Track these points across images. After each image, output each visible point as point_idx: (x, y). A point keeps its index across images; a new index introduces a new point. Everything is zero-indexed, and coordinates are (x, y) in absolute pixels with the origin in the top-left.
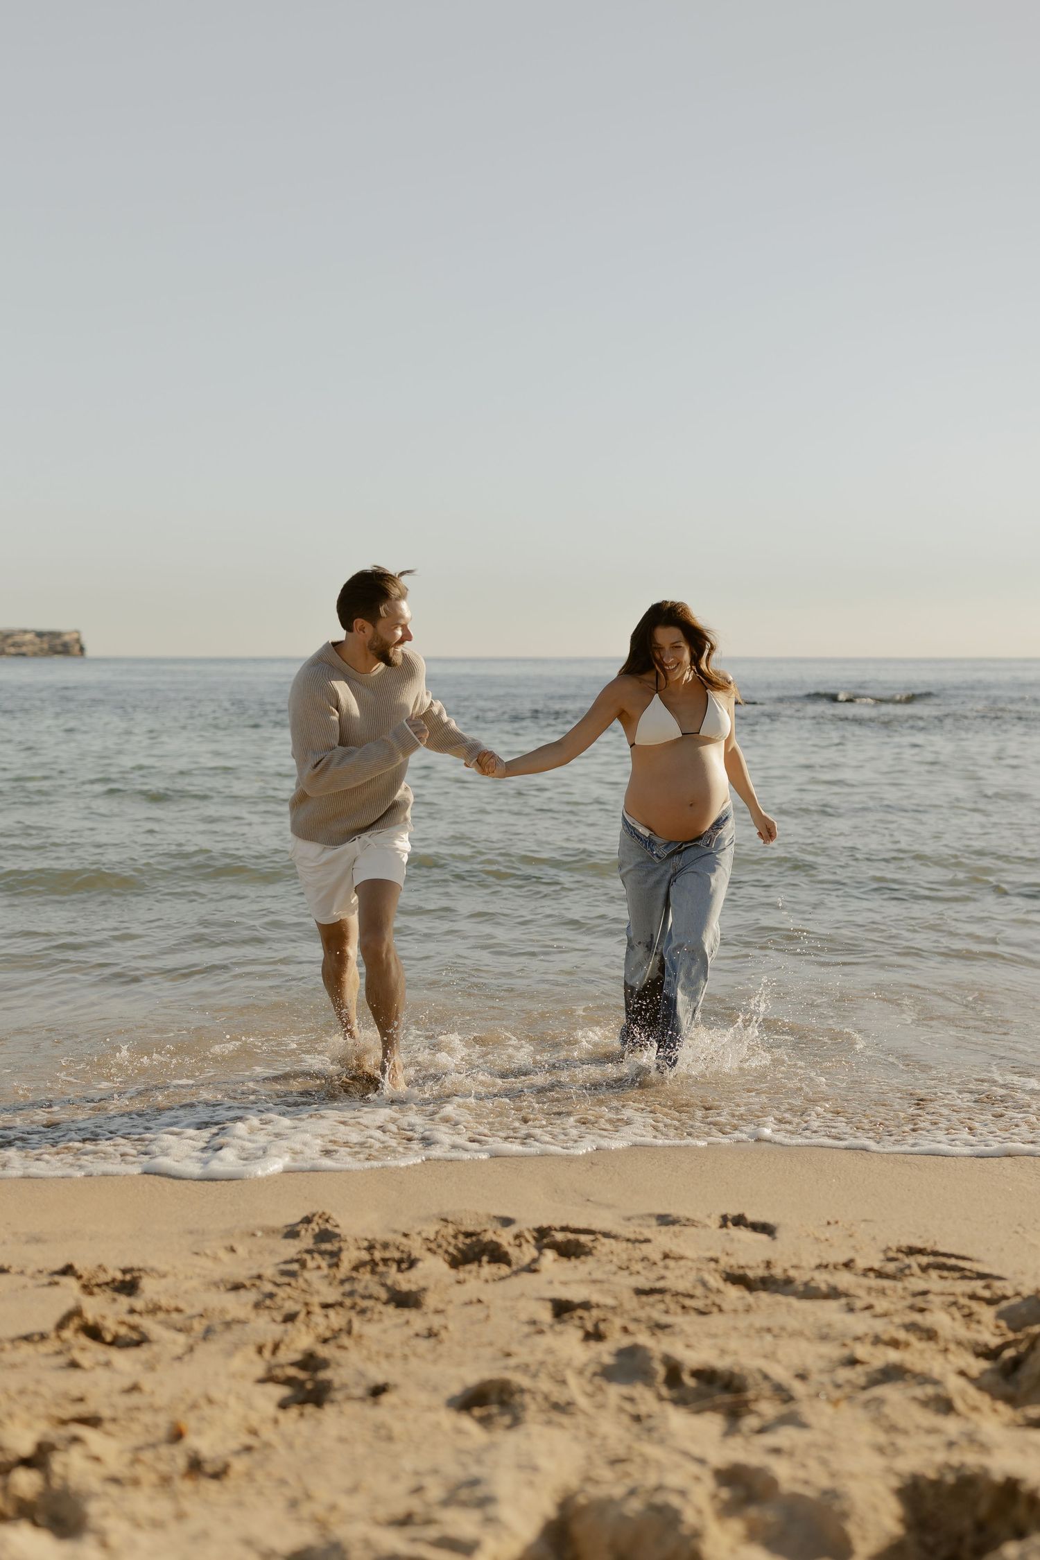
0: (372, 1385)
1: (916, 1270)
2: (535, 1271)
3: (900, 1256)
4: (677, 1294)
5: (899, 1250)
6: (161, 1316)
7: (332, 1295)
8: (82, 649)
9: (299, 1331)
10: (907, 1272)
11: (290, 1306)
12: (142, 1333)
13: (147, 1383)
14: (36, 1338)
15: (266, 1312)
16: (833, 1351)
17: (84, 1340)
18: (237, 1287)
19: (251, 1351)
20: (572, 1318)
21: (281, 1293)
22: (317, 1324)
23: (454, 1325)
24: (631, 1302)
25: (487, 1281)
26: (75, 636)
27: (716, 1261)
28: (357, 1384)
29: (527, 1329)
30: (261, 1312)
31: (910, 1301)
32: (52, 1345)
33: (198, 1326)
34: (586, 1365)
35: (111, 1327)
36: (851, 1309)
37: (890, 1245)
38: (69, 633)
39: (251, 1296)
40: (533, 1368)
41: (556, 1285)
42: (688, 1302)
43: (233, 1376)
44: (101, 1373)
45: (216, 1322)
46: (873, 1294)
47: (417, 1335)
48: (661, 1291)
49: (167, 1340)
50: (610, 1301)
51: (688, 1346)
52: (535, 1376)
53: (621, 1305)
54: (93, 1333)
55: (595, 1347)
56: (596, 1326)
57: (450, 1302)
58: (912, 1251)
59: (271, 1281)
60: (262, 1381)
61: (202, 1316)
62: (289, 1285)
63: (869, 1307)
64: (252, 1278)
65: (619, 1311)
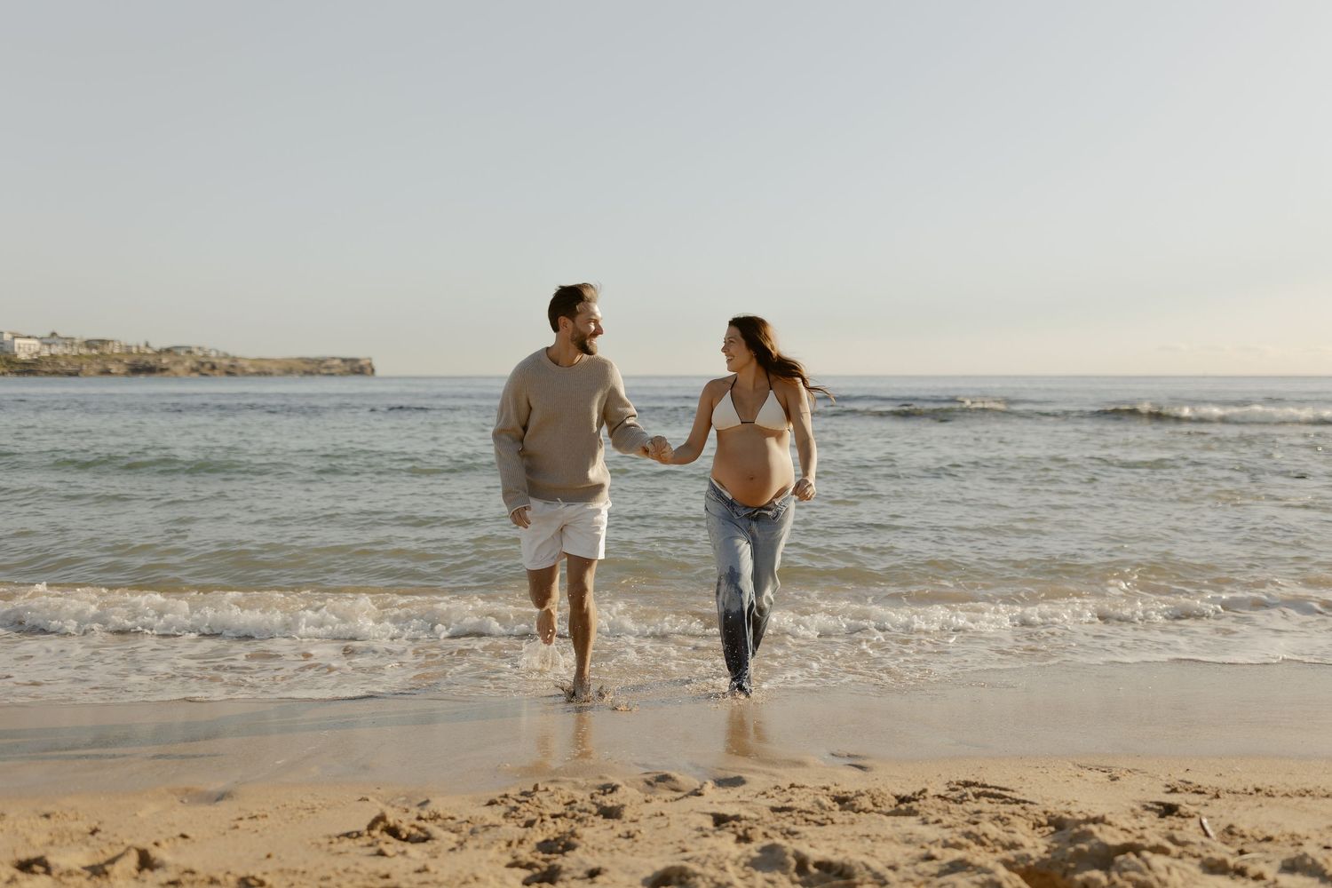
0: (590, 868)
1: (971, 796)
2: (700, 795)
3: (960, 787)
4: (800, 811)
5: (958, 784)
6: (440, 821)
7: (559, 809)
8: (373, 370)
9: (536, 832)
10: (965, 798)
11: (529, 816)
12: (427, 833)
13: (432, 867)
14: (355, 835)
15: (513, 820)
16: (917, 852)
17: (386, 837)
18: (491, 803)
19: (503, 845)
20: (728, 826)
21: (523, 807)
22: (549, 828)
23: (645, 829)
24: (769, 817)
25: (666, 801)
26: (368, 361)
27: (828, 789)
28: (578, 869)
29: (696, 833)
30: (509, 820)
31: (966, 818)
32: (365, 840)
33: (466, 829)
34: (740, 857)
35: (405, 828)
36: (925, 822)
37: (952, 780)
38: (364, 359)
39: (502, 809)
40: (702, 860)
41: (715, 804)
42: (809, 817)
43: (491, 861)
44: (399, 859)
45: (478, 826)
46: (942, 813)
47: (620, 836)
48: (790, 809)
49: (446, 839)
50: (754, 816)
51: (811, 846)
52: (703, 865)
53: (762, 818)
54: (394, 832)
55: (745, 846)
56: (745, 831)
57: (642, 814)
58: (967, 784)
59: (514, 799)
60: (510, 866)
61: (468, 822)
62: (527, 802)
63: (938, 822)
64: (501, 797)
65: (761, 822)
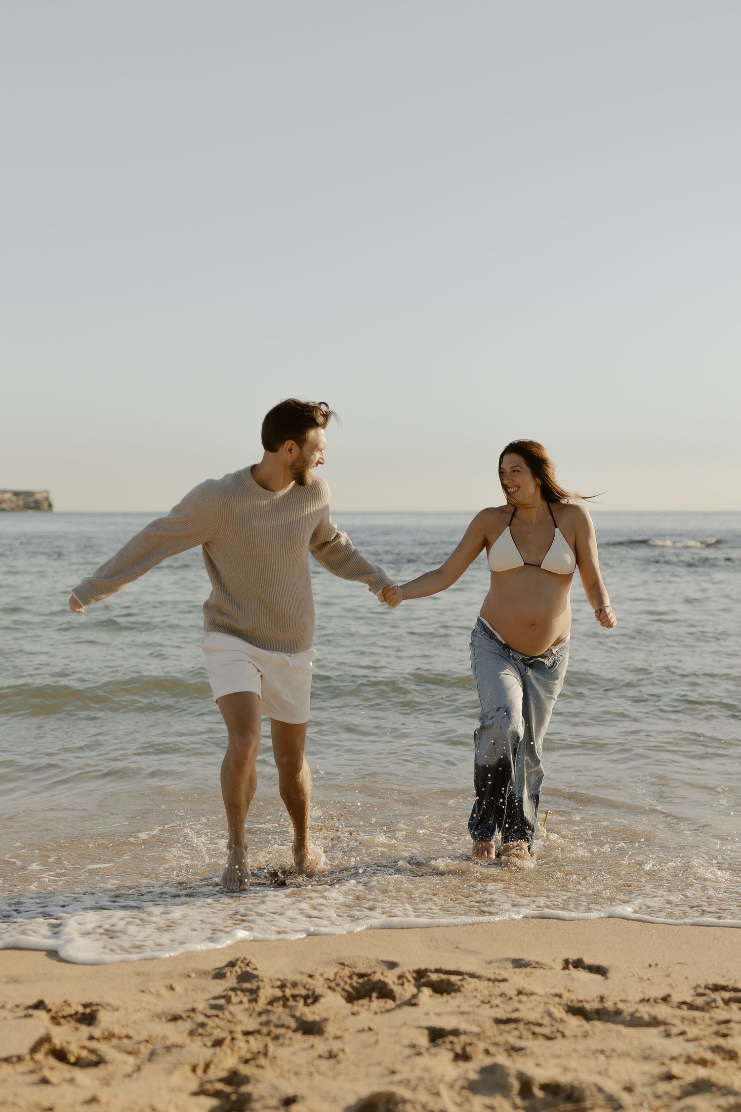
0: (284, 1096)
1: (720, 1003)
2: (414, 1005)
3: (708, 992)
4: (528, 1023)
5: (707, 987)
6: (114, 1041)
7: (252, 1024)
8: (50, 506)
9: (225, 1053)
10: (713, 1004)
11: (218, 1034)
12: (99, 1056)
13: (104, 1095)
14: (15, 1059)
15: (199, 1038)
16: (656, 1069)
17: (52, 1061)
18: (175, 1018)
19: (187, 1069)
20: (444, 1042)
21: (211, 1023)
22: (240, 1048)
23: (350, 1048)
24: (492, 1030)
25: (376, 1013)
26: (45, 495)
27: (560, 996)
28: (272, 1096)
29: (408, 1051)
30: (195, 1038)
31: (715, 1028)
32: (27, 1065)
33: (145, 1050)
34: (456, 1080)
35: (74, 1051)
36: (668, 1035)
37: (699, 983)
38: (40, 493)
39: (187, 1025)
40: (413, 1083)
41: (432, 1016)
42: (537, 1030)
43: (173, 1090)
44: (66, 1088)
45: (159, 1046)
46: (686, 1023)
47: (320, 1056)
48: (516, 1021)
49: (120, 1061)
50: (475, 1029)
51: (537, 1065)
52: (414, 1089)
53: (484, 1032)
54: (60, 1055)
55: (463, 1066)
56: (464, 1049)
57: (347, 1030)
58: (717, 988)
59: (202, 1013)
60: (195, 1094)
61: (147, 1041)
62: (217, 1016)
63: (683, 1033)
64: (187, 1011)
65: (482, 1036)
